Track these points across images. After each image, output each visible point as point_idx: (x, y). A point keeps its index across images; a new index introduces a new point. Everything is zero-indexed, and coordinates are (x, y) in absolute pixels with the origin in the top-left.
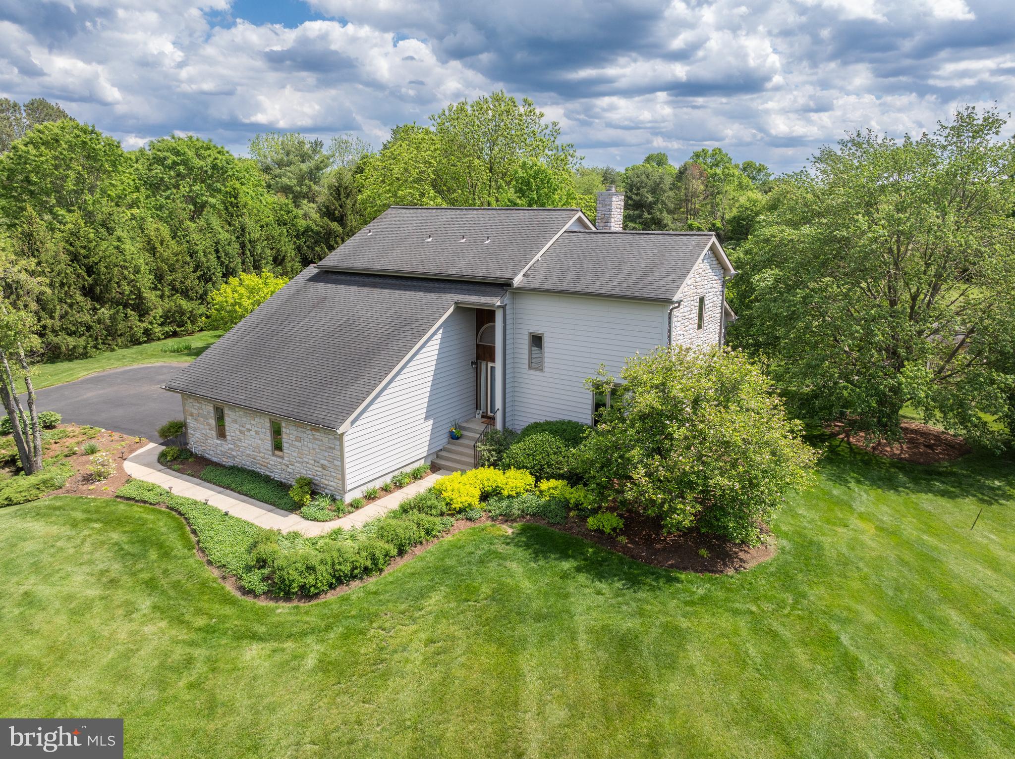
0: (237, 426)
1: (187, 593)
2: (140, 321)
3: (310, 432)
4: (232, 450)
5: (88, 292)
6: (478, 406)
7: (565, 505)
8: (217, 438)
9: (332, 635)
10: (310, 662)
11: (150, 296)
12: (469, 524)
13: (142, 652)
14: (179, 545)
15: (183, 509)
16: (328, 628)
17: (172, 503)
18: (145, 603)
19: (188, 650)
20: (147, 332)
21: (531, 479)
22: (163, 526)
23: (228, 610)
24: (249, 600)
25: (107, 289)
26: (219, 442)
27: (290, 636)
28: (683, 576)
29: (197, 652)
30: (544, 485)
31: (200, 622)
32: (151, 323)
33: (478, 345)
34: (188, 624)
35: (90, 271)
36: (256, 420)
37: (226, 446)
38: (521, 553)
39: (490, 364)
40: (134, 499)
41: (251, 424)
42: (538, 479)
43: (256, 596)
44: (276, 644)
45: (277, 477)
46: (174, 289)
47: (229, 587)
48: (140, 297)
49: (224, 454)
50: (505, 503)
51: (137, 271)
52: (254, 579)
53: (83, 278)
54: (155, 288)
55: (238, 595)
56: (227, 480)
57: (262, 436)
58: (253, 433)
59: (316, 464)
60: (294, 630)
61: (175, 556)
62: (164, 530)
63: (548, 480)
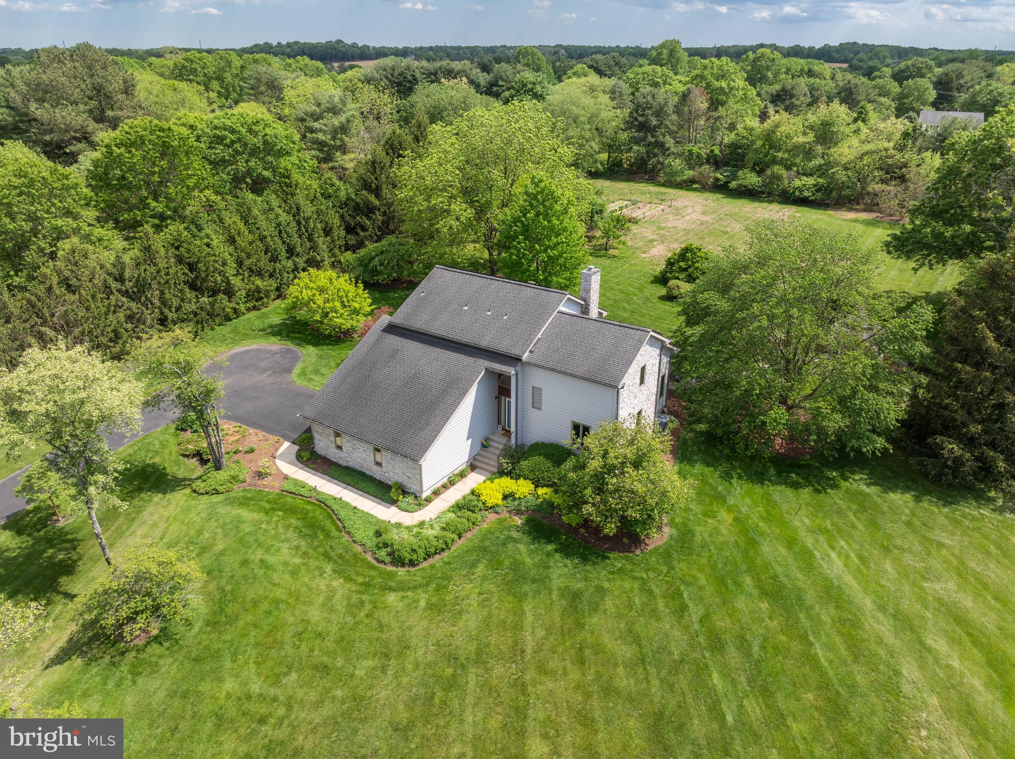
0: (350, 445)
1: (347, 561)
2: (230, 301)
3: (400, 457)
4: (348, 458)
5: (193, 287)
6: (499, 422)
7: (551, 505)
9: (430, 589)
10: (422, 604)
11: (236, 281)
12: (496, 515)
13: (336, 597)
14: (333, 528)
15: (328, 503)
16: (428, 584)
17: (320, 497)
18: (328, 568)
19: (359, 596)
20: (235, 311)
21: (532, 487)
22: (319, 514)
23: (373, 573)
24: (382, 566)
26: (337, 451)
27: (409, 589)
28: (611, 555)
29: (365, 597)
30: (541, 491)
31: (360, 580)
32: (238, 304)
33: (499, 387)
34: (355, 581)
35: (192, 267)
36: (363, 444)
37: (342, 455)
38: (526, 538)
39: (507, 399)
40: (294, 493)
41: (360, 446)
42: (537, 487)
43: (385, 564)
44: (402, 593)
45: (378, 478)
46: (252, 271)
47: (369, 557)
49: (340, 458)
50: (517, 502)
52: (383, 554)
55: (374, 562)
56: (348, 479)
58: (361, 450)
59: (404, 475)
60: (410, 585)
61: (334, 537)
62: (321, 517)
63: (542, 487)
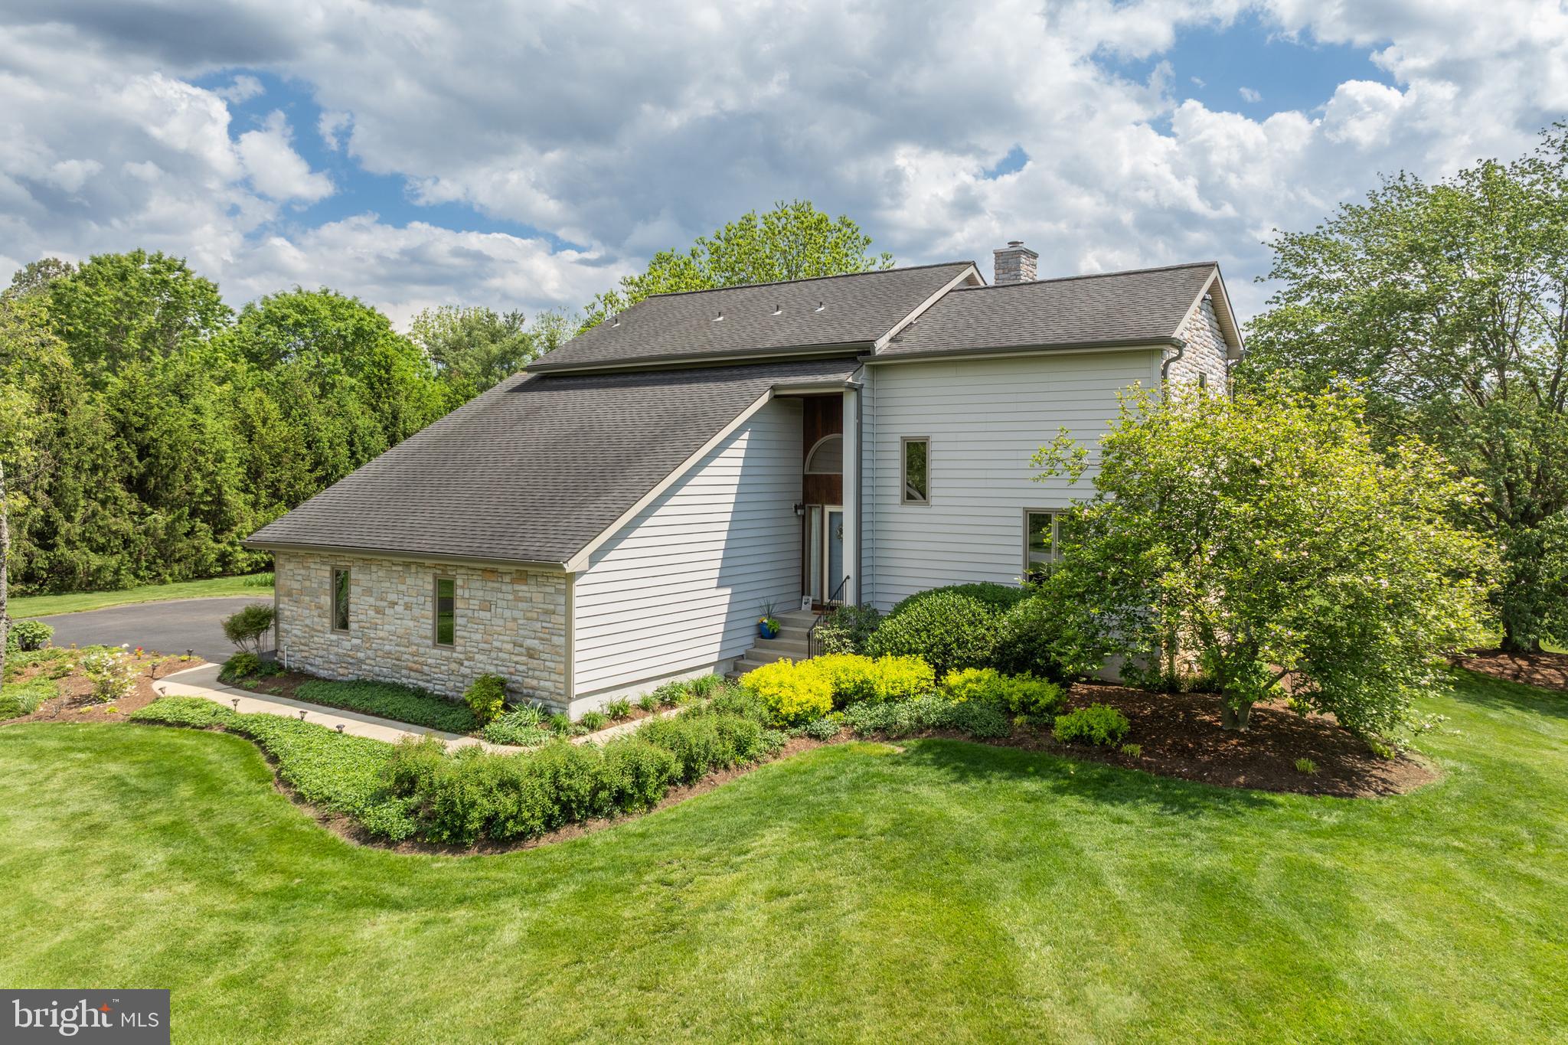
0: (371, 600)
1: (248, 841)
2: (217, 541)
3: (509, 588)
4: (357, 648)
5: (135, 485)
6: (804, 590)
8: (333, 631)
9: (554, 895)
10: (510, 934)
11: (236, 500)
12: (815, 744)
13: (132, 933)
14: (241, 777)
15: (254, 730)
16: (544, 887)
17: (234, 723)
18: (155, 857)
19: (233, 926)
20: (224, 559)
22: (213, 753)
23: (329, 864)
24: (377, 852)
25: (166, 484)
26: (334, 637)
27: (461, 901)
28: (1279, 799)
29: (250, 929)
31: (269, 882)
32: (232, 544)
33: (806, 478)
34: (241, 889)
35: (143, 452)
36: (409, 581)
37: (347, 643)
39: (829, 509)
40: (162, 722)
41: (398, 592)
42: (941, 671)
43: (391, 844)
44: (430, 915)
45: (438, 689)
46: (276, 495)
47: (336, 832)
48: (219, 501)
49: (342, 660)
50: (881, 709)
51: (220, 458)
52: (391, 815)
53: (131, 464)
54: (246, 490)
55: (354, 844)
57: (416, 612)
58: (399, 609)
59: (518, 650)
60: (471, 891)
61: (230, 792)
62: (214, 757)
63: (961, 669)
